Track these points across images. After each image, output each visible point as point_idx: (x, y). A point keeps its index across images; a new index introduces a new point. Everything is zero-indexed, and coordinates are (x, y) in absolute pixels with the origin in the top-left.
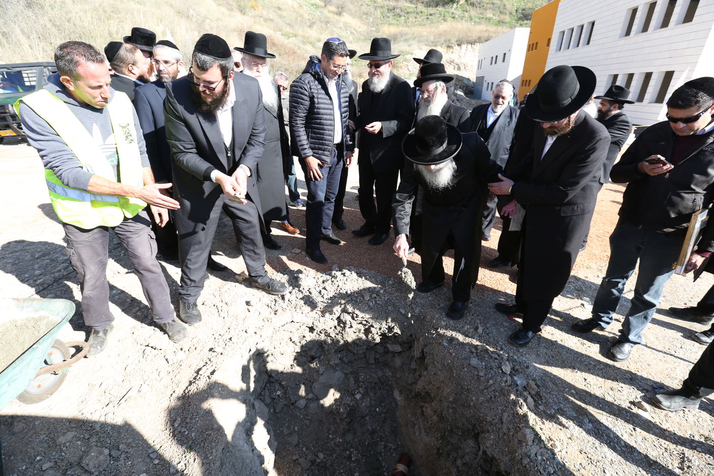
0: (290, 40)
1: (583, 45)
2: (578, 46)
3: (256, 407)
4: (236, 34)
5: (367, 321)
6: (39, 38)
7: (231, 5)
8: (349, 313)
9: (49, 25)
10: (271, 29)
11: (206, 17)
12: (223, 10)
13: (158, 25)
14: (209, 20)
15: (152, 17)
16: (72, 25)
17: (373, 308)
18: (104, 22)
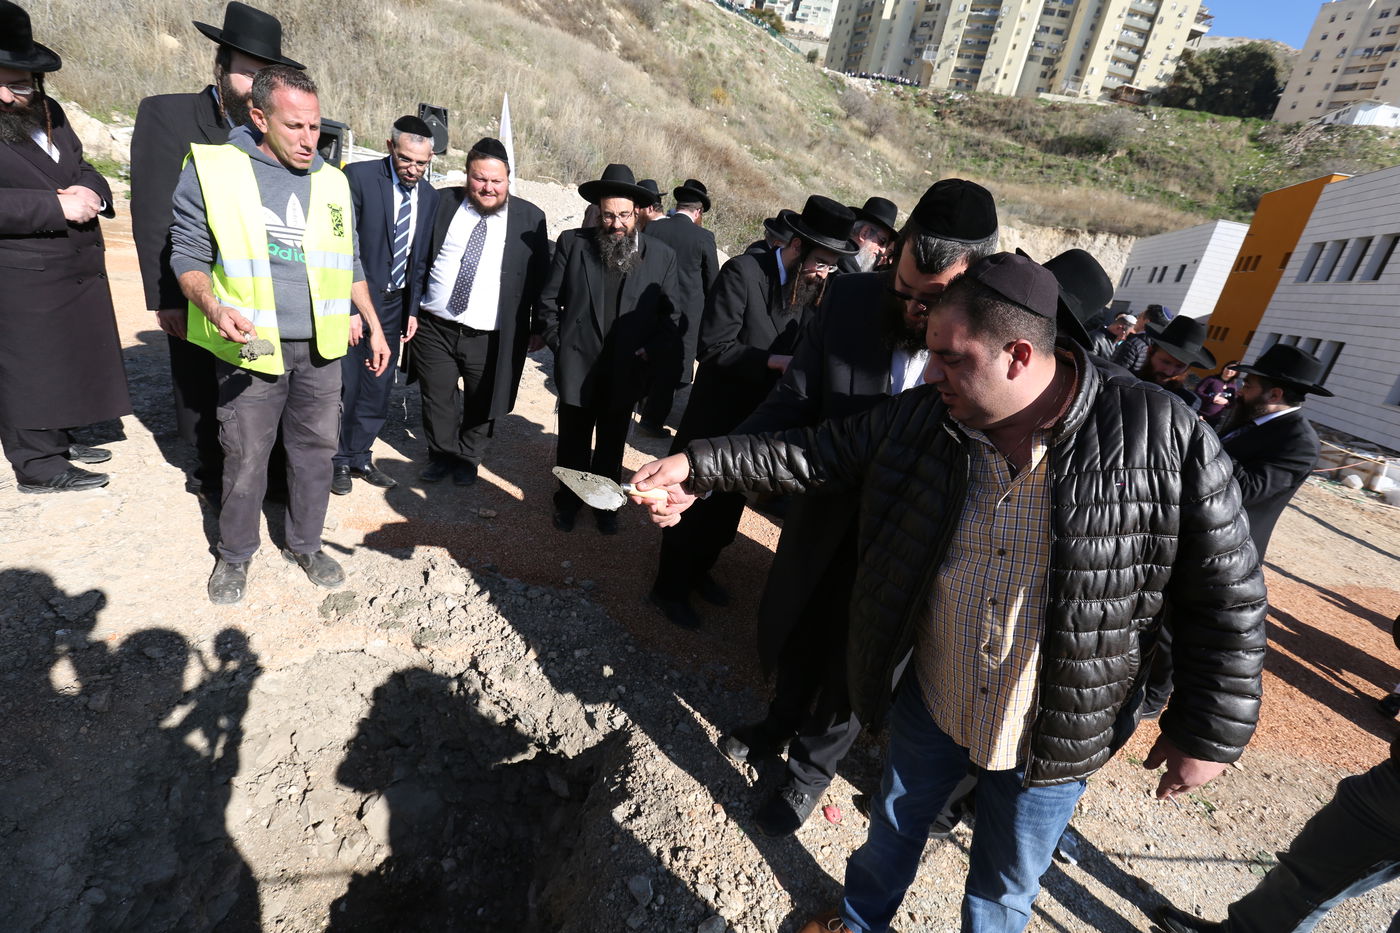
0: (764, 162)
1: (1364, 279)
2: (1351, 278)
3: (172, 799)
4: (663, 132)
5: (509, 705)
6: (351, 85)
7: (678, 88)
8: (480, 673)
9: (372, 69)
10: (734, 138)
11: (626, 99)
12: (660, 91)
13: (539, 97)
14: (630, 105)
15: (533, 84)
16: (406, 75)
17: (533, 679)
18: (455, 78)
